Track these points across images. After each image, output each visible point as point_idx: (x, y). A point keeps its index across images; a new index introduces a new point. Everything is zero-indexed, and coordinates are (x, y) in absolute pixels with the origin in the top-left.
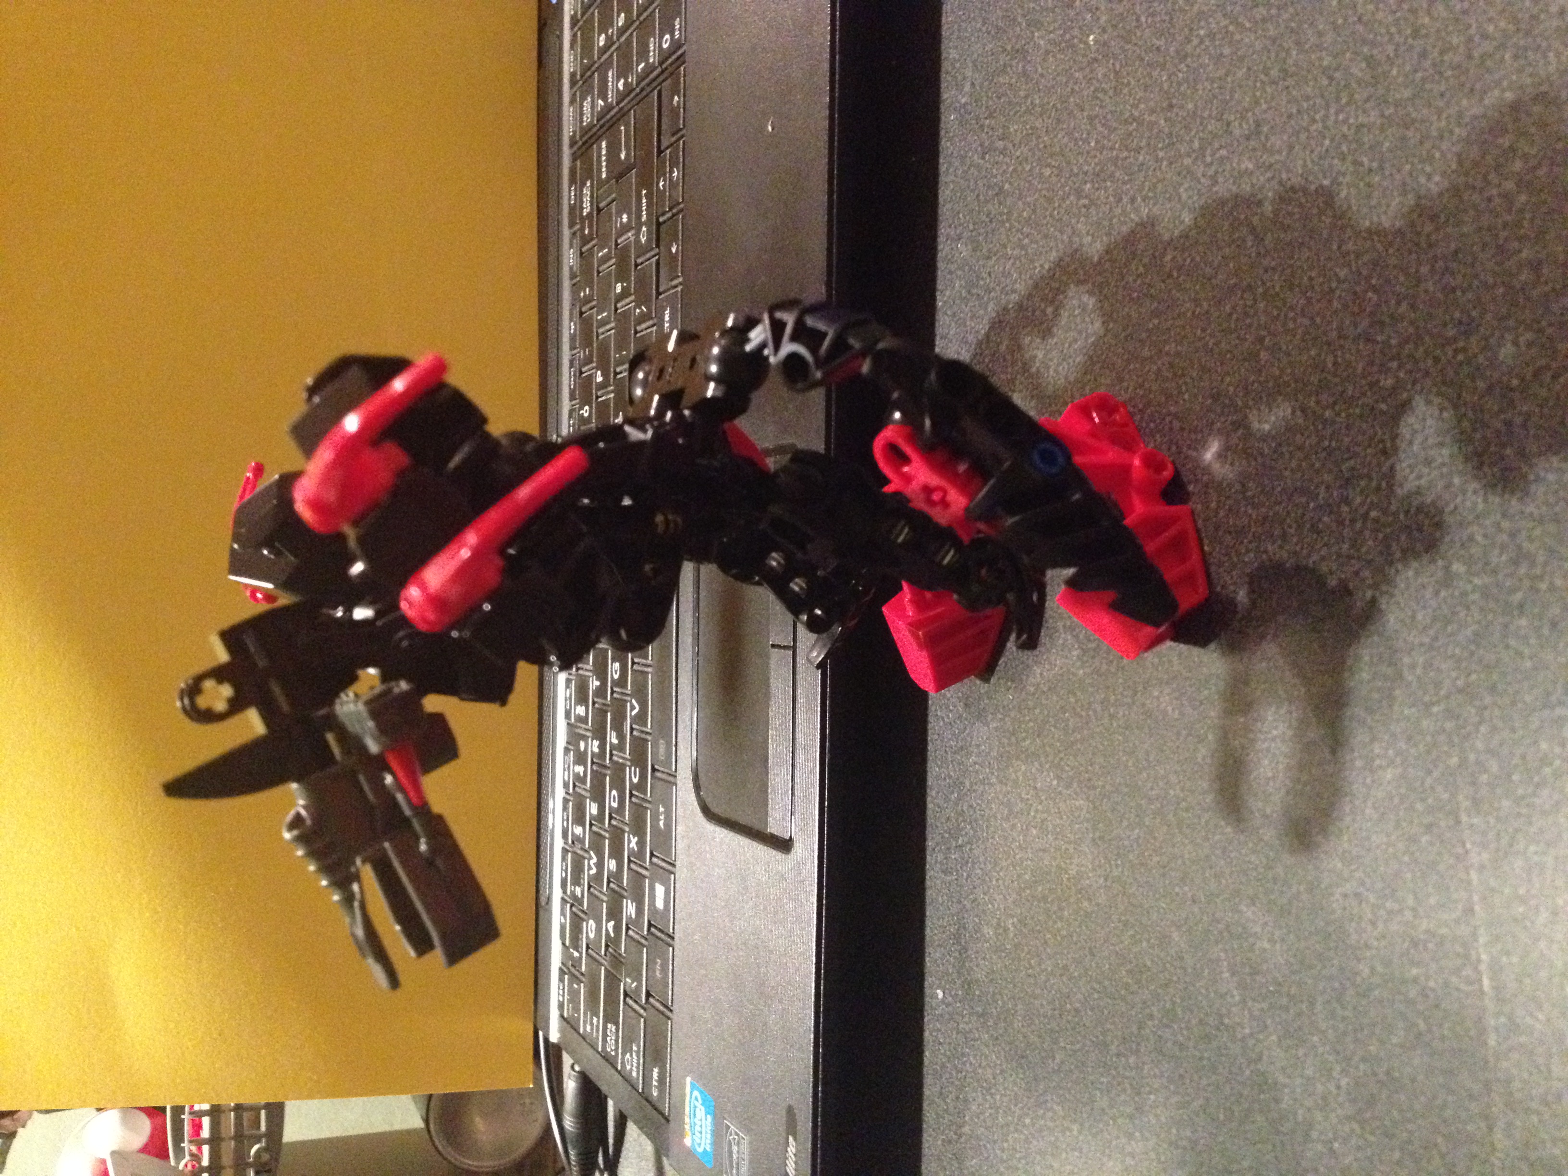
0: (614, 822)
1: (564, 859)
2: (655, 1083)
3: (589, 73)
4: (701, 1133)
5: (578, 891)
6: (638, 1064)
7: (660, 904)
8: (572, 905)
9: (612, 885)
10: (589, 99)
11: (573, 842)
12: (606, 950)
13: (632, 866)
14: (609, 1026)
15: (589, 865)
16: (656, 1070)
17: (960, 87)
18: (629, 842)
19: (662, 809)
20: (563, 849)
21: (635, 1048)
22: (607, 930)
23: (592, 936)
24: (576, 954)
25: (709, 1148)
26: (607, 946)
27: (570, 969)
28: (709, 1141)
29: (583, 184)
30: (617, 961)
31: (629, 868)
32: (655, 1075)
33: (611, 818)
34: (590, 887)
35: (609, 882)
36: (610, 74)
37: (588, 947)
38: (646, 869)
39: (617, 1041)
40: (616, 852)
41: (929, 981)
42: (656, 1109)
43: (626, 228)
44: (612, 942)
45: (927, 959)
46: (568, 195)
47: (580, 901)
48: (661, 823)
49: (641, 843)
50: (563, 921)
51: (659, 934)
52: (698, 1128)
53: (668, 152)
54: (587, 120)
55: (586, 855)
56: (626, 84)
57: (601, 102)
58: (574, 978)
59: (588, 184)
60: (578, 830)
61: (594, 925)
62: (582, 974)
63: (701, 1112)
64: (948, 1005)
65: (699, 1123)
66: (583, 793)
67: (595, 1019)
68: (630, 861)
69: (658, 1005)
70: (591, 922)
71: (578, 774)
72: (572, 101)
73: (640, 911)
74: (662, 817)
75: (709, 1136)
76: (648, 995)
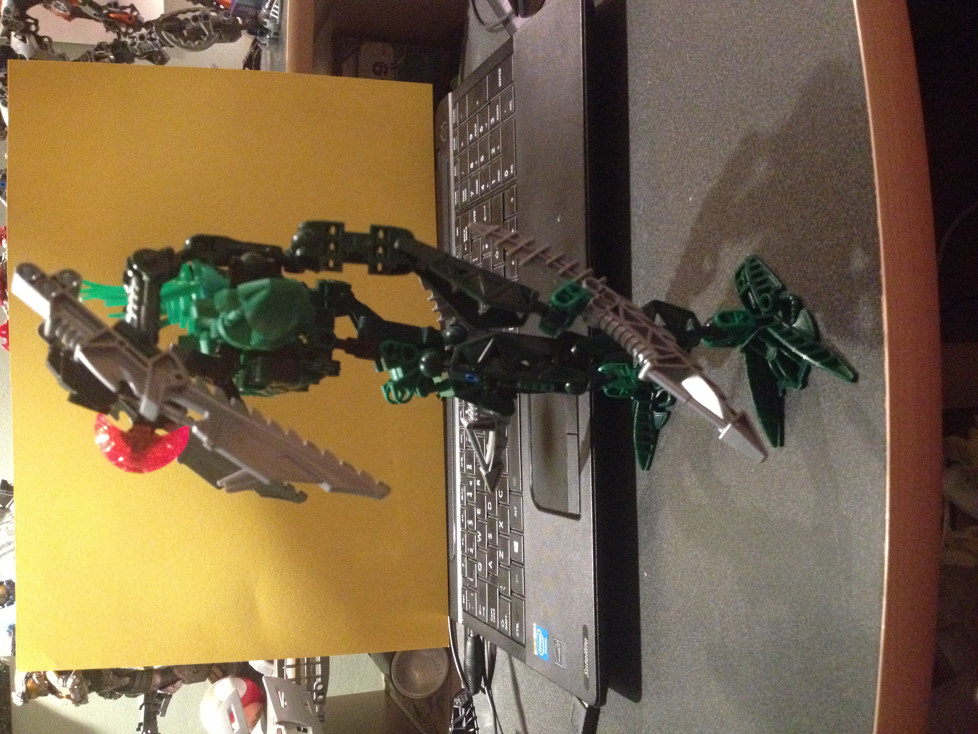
0: (489, 517)
1: (462, 536)
2: (517, 630)
3: (464, 178)
4: (542, 647)
5: (472, 550)
6: (508, 624)
7: (516, 550)
8: (468, 558)
9: (490, 546)
10: (466, 190)
11: (467, 528)
12: (488, 576)
13: (500, 535)
14: (492, 609)
15: (477, 537)
16: (518, 624)
17: (638, 207)
18: (499, 524)
19: (515, 508)
20: (462, 532)
21: (506, 617)
22: (488, 565)
23: (480, 570)
24: (472, 580)
25: (546, 653)
26: (488, 573)
27: (468, 587)
28: (546, 650)
29: (463, 228)
30: (494, 579)
31: (499, 536)
32: (517, 627)
33: (488, 515)
34: (477, 548)
35: (488, 544)
36: (477, 181)
37: (478, 576)
38: (508, 536)
39: (496, 616)
40: (492, 529)
41: (641, 570)
42: (518, 642)
43: (487, 251)
44: (491, 571)
45: (640, 561)
46: (455, 232)
47: (473, 555)
48: (515, 515)
49: (505, 525)
50: (463, 565)
51: (516, 564)
52: (540, 645)
53: (509, 221)
54: (464, 199)
55: (475, 533)
56: (485, 187)
57: (472, 193)
58: (470, 591)
59: (466, 228)
60: (470, 522)
61: (481, 567)
62: (475, 589)
63: (541, 638)
64: (650, 578)
65: (540, 643)
66: (472, 505)
67: (484, 608)
68: (499, 533)
69: (516, 595)
70: (480, 564)
71: (470, 496)
72: (455, 190)
73: (506, 555)
74: (516, 512)
75: (546, 647)
76: (512, 592)
